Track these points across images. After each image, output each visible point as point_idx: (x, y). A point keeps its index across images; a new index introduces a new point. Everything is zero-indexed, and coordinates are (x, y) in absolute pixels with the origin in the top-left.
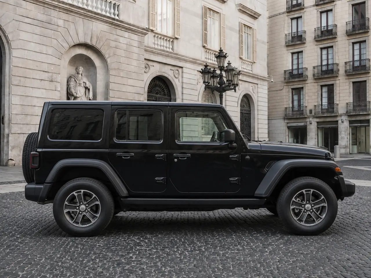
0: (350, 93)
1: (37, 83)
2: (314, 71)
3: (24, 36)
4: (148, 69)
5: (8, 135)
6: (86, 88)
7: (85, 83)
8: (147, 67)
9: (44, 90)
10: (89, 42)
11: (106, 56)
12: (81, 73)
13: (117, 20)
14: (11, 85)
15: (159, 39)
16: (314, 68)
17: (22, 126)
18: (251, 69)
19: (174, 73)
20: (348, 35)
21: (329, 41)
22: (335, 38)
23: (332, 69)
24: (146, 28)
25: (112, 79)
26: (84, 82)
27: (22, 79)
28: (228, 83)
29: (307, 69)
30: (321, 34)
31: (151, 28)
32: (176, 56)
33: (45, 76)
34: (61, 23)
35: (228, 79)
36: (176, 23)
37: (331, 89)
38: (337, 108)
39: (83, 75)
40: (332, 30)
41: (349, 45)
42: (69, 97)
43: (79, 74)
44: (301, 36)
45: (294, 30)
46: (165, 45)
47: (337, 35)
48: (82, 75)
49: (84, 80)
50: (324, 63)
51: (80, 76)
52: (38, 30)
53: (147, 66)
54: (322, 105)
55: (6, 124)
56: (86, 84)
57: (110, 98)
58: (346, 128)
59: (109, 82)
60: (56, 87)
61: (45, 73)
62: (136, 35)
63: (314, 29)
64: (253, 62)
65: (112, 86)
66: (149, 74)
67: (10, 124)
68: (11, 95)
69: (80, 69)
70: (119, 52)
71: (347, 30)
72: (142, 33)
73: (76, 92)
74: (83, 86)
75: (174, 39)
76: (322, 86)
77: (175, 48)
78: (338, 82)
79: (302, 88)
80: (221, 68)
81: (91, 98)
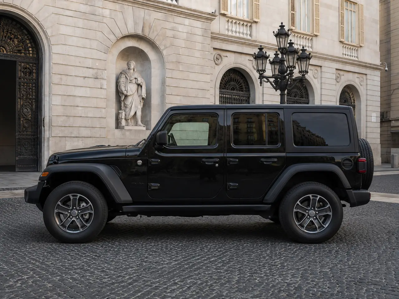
1: (79, 81)
3: (64, 30)
4: (220, 60)
5: (49, 138)
6: (139, 85)
8: (219, 58)
9: (88, 89)
10: (140, 32)
11: (162, 48)
13: (174, 6)
14: (51, 84)
15: (233, 24)
17: (63, 128)
18: (356, 56)
19: (252, 63)
24: (212, 13)
25: (168, 74)
26: (136, 78)
27: (63, 77)
28: (289, 70)
31: (223, 12)
32: (255, 43)
33: (90, 73)
34: (107, 12)
35: (288, 65)
36: (254, 4)
42: (120, 95)
43: (131, 69)
46: (241, 31)
48: (134, 71)
49: (136, 75)
51: (132, 71)
52: (80, 23)
53: (218, 56)
55: (47, 127)
56: (137, 80)
57: (167, 95)
59: (165, 78)
60: (102, 85)
61: (89, 69)
64: (358, 46)
65: (168, 82)
66: (221, 66)
67: (51, 126)
68: (51, 95)
69: (131, 64)
70: (177, 42)
72: (207, 19)
73: (127, 90)
74: (135, 83)
75: (252, 23)
77: (254, 34)
81: (143, 96)
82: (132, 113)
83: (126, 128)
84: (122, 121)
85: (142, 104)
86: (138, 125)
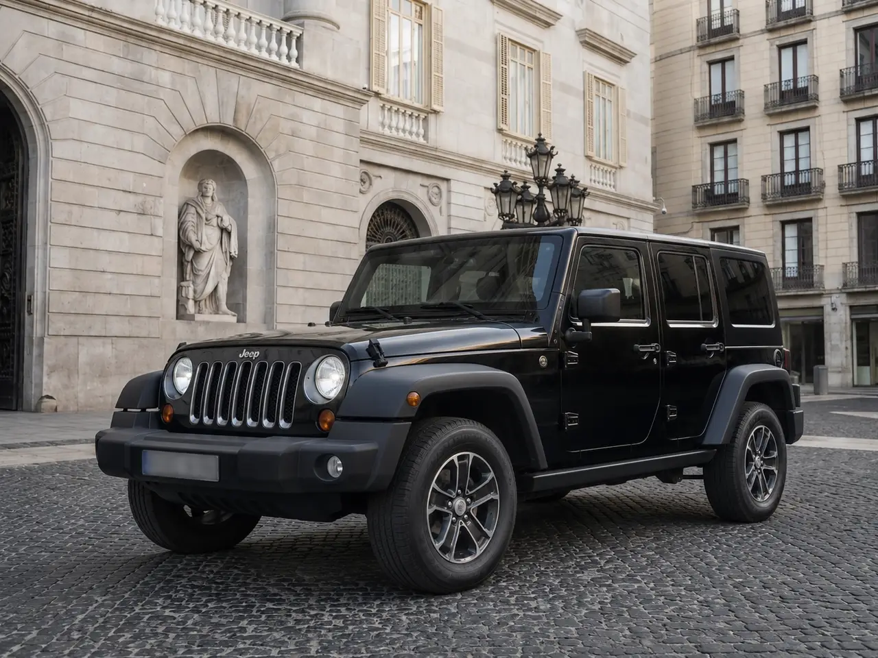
0: (851, 238)
1: (109, 220)
2: (764, 187)
3: (78, 109)
4: (367, 184)
5: (42, 339)
6: (224, 231)
7: (220, 219)
8: (365, 179)
9: (126, 236)
10: (229, 122)
11: (270, 155)
12: (210, 194)
13: (295, 71)
14: (49, 224)
15: (393, 114)
16: (764, 179)
17: (72, 318)
18: (613, 183)
19: (428, 192)
20: (846, 102)
21: (800, 116)
22: (815, 107)
23: (807, 181)
24: (364, 88)
25: (283, 208)
26: (218, 216)
27: (75, 208)
28: (557, 216)
29: (747, 182)
30: (780, 98)
31: (375, 88)
32: (434, 153)
33: (128, 202)
34: (165, 78)
35: (556, 207)
36: (433, 76)
37: (805, 228)
38: (821, 277)
39: (216, 199)
40: (806, 89)
41: (848, 125)
42: (183, 250)
43: (208, 197)
44: (733, 103)
45: (717, 90)
46: (408, 127)
47: (818, 100)
48: (213, 200)
49: (217, 209)
50: (790, 167)
51: (209, 201)
52: (112, 96)
53: (365, 177)
54: (784, 268)
55: (37, 316)
56: (222, 220)
57: (279, 252)
58: (844, 325)
59: (276, 216)
60: (153, 227)
61: (128, 194)
62: (339, 105)
63: (763, 88)
64: (617, 166)
65: (282, 225)
66: (369, 196)
67: (47, 313)
68: (49, 246)
69: (209, 186)
70: (299, 145)
71: (842, 90)
72: (354, 100)
73: (200, 240)
74: (215, 224)
75: (428, 114)
76: (784, 224)
77: (431, 135)
78: (821, 213)
79: (737, 228)
80: (541, 181)
81: (233, 254)
82: (209, 288)
83: (198, 317)
84: (187, 304)
85: (229, 270)
86: (220, 313)
